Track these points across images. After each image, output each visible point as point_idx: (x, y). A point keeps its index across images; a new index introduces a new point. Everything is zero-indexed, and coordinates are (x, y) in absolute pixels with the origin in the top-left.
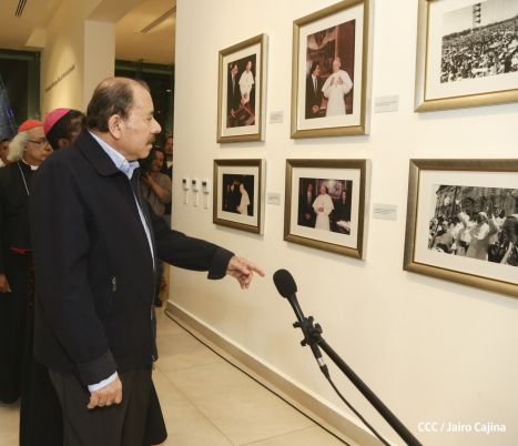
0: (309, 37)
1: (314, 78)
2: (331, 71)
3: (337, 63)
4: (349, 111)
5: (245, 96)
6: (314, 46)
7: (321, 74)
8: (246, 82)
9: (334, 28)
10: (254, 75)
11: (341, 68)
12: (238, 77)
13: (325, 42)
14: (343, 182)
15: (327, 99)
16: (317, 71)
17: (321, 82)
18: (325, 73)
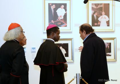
0: (92, 4)
1: (95, 16)
2: (102, 15)
3: (103, 13)
4: (108, 25)
5: (61, 16)
6: (94, 7)
7: (98, 15)
8: (60, 12)
9: (102, 4)
10: (66, 10)
11: (105, 15)
12: (55, 9)
13: (99, 7)
14: (108, 43)
15: (100, 22)
16: (96, 14)
17: (98, 17)
18: (99, 15)
